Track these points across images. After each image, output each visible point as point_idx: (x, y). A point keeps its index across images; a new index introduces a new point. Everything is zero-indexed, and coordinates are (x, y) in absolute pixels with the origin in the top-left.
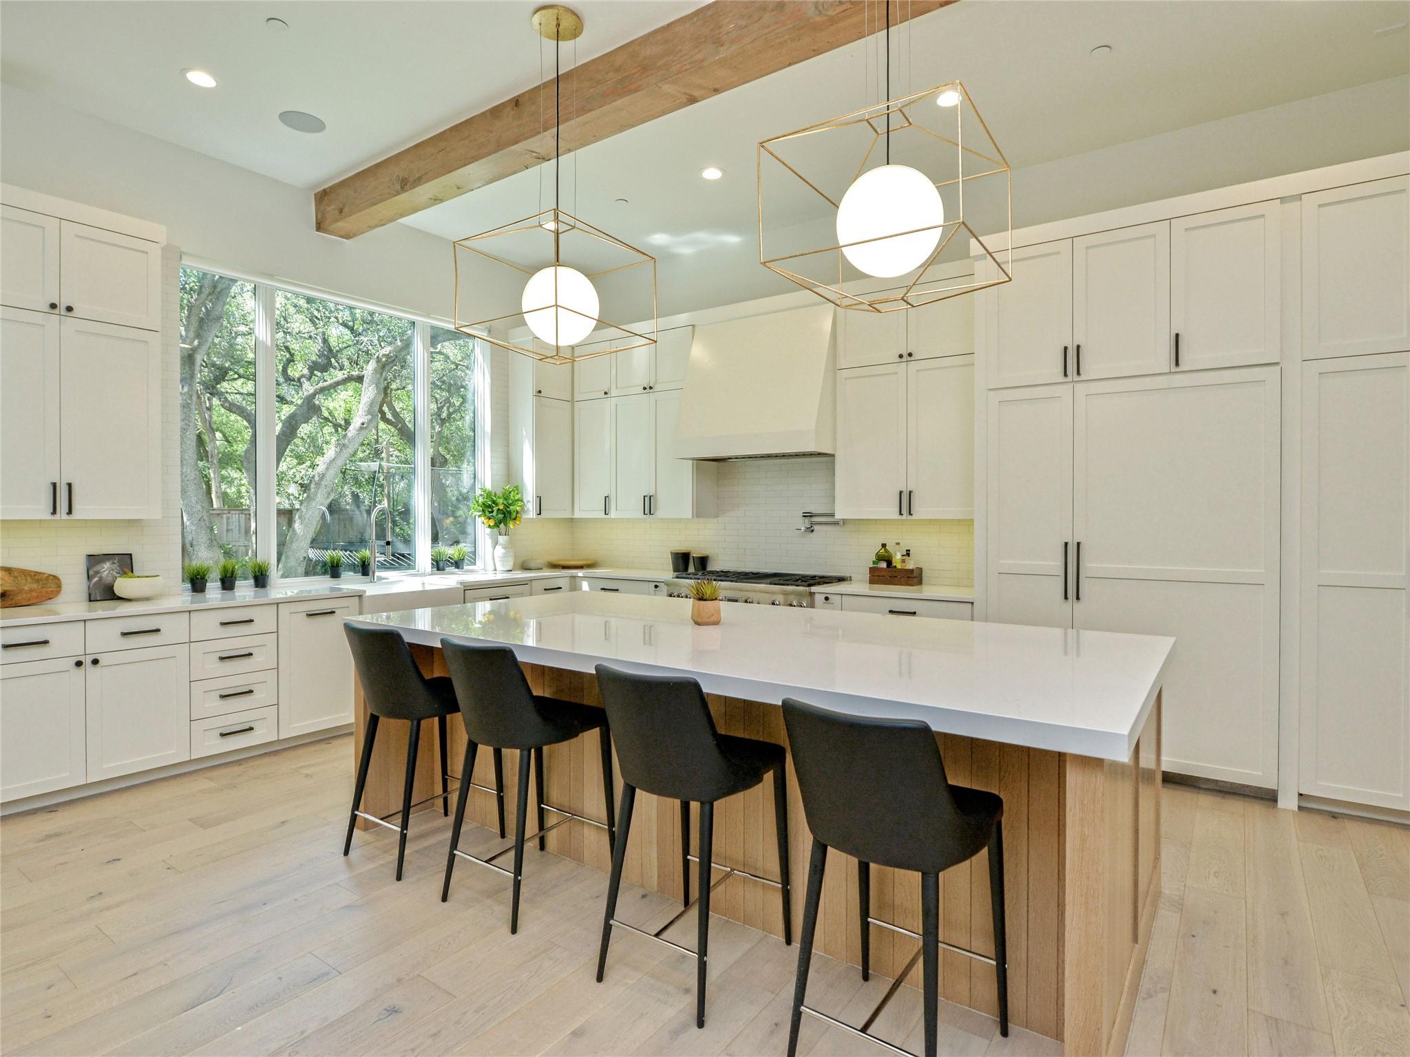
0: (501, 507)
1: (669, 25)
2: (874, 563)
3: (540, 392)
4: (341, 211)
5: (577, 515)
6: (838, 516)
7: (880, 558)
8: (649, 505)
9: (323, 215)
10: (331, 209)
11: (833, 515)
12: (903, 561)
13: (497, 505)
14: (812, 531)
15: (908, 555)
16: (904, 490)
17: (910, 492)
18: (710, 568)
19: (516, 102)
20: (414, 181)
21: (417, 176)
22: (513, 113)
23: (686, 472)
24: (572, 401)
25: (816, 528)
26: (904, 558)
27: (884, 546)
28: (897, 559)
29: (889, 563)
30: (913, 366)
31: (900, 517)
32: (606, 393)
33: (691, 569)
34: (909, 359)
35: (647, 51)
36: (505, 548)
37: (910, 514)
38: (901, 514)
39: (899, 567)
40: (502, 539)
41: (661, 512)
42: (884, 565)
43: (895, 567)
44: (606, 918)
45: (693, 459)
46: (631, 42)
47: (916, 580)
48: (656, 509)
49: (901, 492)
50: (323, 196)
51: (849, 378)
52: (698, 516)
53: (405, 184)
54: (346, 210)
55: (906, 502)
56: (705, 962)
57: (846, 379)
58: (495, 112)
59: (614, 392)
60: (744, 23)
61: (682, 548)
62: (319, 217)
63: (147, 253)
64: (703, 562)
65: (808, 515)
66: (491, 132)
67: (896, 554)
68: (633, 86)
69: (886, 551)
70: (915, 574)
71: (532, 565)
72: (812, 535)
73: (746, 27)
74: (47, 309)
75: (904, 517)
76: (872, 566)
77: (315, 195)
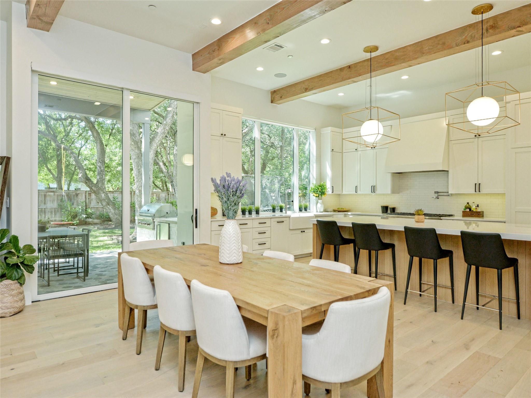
0: (320, 190)
1: (405, 47)
2: (464, 209)
3: (333, 150)
4: (281, 97)
5: (344, 193)
6: (450, 193)
7: (466, 208)
8: (373, 189)
9: (274, 98)
10: (277, 97)
11: (448, 192)
12: (476, 209)
13: (319, 189)
14: (438, 198)
15: (478, 206)
16: (477, 183)
17: (480, 184)
18: (396, 212)
19: (349, 67)
20: (310, 89)
21: (311, 87)
22: (348, 70)
23: (389, 177)
24: (342, 153)
25: (439, 197)
26: (476, 207)
27: (468, 203)
28: (473, 208)
29: (470, 209)
30: (480, 139)
31: (476, 193)
32: (356, 150)
33: (389, 211)
34: (479, 137)
35: (397, 54)
36: (321, 204)
37: (479, 192)
38: (476, 192)
39: (474, 211)
40: (320, 201)
41: (378, 191)
42: (468, 210)
43: (473, 211)
44: (406, 289)
45: (391, 173)
46: (392, 51)
47: (481, 215)
48: (376, 190)
49: (476, 184)
50: (274, 92)
51: (454, 144)
52: (393, 193)
53: (306, 90)
54: (283, 97)
55: (478, 187)
56: (436, 297)
57: (453, 144)
58: (341, 69)
59: (359, 149)
60: (431, 47)
61: (385, 204)
62: (272, 99)
63: (239, 117)
64: (393, 210)
65: (436, 192)
66: (340, 75)
67: (473, 206)
68: (392, 64)
69: (469, 205)
70: (481, 213)
71: (329, 210)
72: (437, 199)
73: (432, 49)
74: (220, 135)
75: (477, 193)
76: (463, 210)
77: (271, 92)
